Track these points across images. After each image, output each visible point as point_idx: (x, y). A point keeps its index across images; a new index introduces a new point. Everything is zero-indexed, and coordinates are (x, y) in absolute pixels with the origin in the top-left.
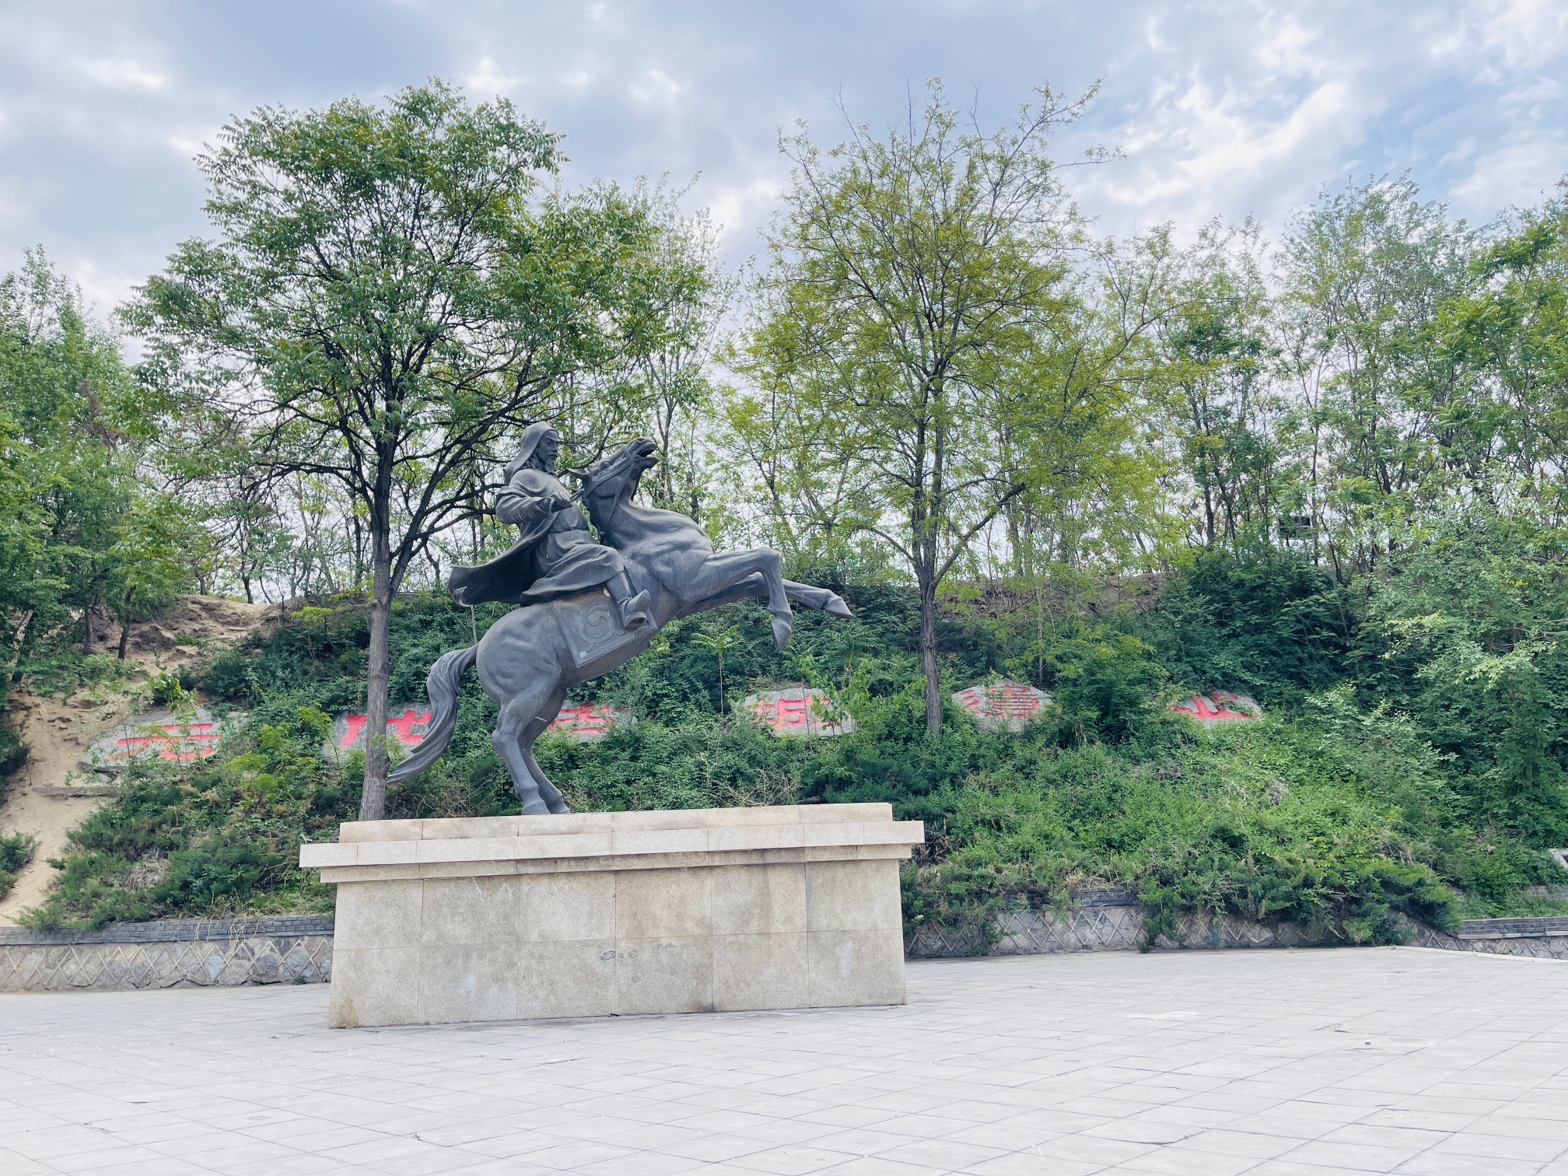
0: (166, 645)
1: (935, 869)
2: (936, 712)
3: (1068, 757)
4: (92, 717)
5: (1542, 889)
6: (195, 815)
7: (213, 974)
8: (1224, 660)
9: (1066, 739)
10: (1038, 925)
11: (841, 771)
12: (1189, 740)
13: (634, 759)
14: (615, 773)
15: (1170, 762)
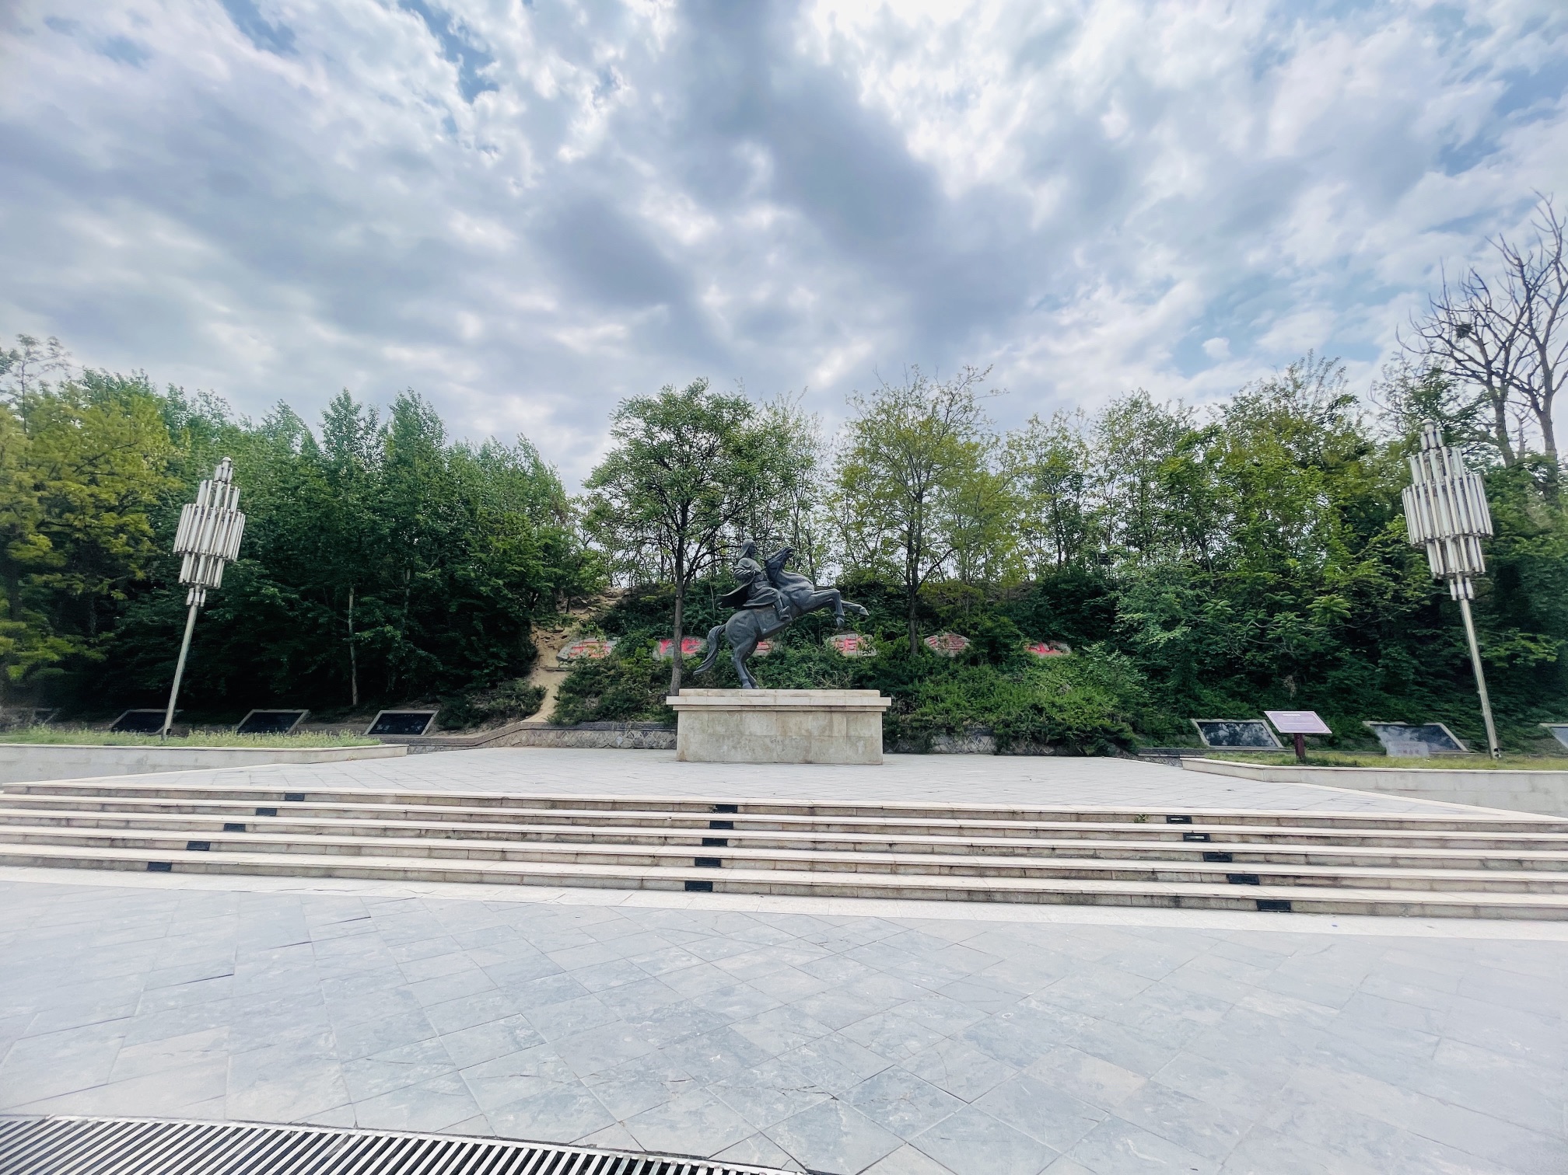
0: (584, 606)
1: (907, 716)
2: (915, 647)
3: (974, 670)
4: (557, 636)
5: (1184, 737)
6: (607, 681)
7: (619, 743)
8: (1054, 626)
9: (974, 661)
10: (951, 742)
11: (871, 673)
12: (1029, 664)
13: (782, 664)
14: (774, 670)
15: (1020, 674)
